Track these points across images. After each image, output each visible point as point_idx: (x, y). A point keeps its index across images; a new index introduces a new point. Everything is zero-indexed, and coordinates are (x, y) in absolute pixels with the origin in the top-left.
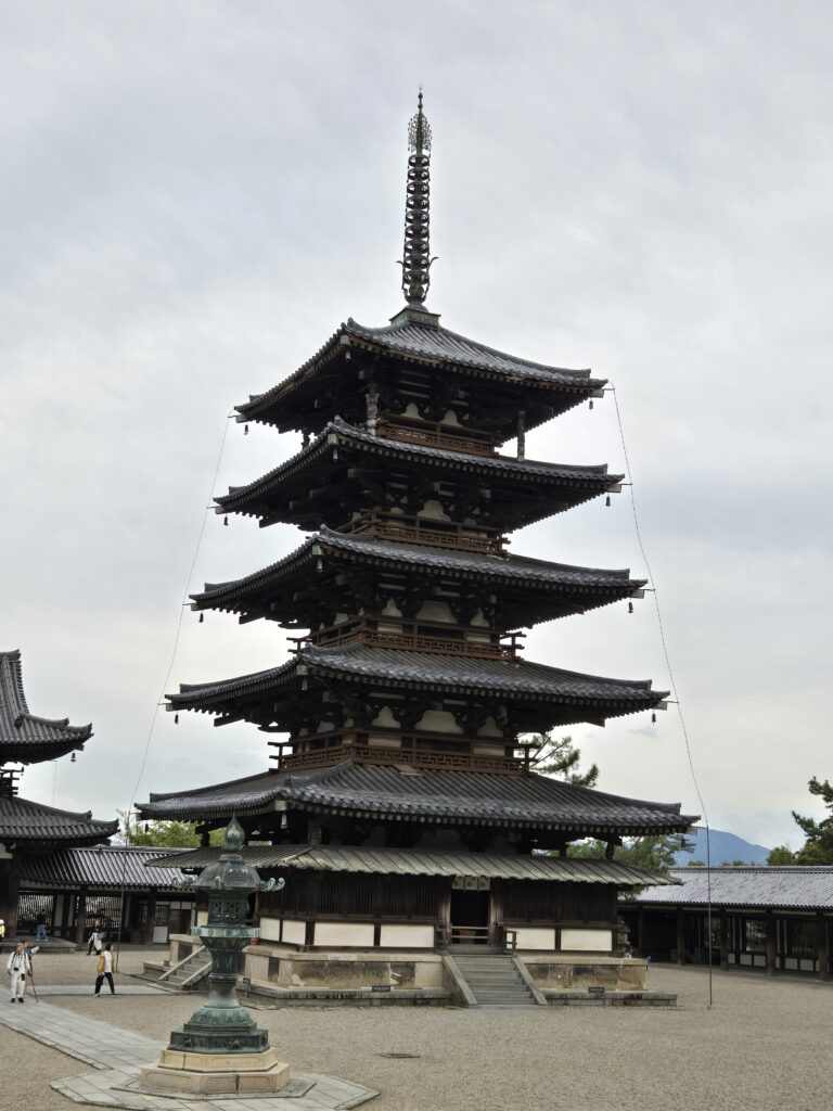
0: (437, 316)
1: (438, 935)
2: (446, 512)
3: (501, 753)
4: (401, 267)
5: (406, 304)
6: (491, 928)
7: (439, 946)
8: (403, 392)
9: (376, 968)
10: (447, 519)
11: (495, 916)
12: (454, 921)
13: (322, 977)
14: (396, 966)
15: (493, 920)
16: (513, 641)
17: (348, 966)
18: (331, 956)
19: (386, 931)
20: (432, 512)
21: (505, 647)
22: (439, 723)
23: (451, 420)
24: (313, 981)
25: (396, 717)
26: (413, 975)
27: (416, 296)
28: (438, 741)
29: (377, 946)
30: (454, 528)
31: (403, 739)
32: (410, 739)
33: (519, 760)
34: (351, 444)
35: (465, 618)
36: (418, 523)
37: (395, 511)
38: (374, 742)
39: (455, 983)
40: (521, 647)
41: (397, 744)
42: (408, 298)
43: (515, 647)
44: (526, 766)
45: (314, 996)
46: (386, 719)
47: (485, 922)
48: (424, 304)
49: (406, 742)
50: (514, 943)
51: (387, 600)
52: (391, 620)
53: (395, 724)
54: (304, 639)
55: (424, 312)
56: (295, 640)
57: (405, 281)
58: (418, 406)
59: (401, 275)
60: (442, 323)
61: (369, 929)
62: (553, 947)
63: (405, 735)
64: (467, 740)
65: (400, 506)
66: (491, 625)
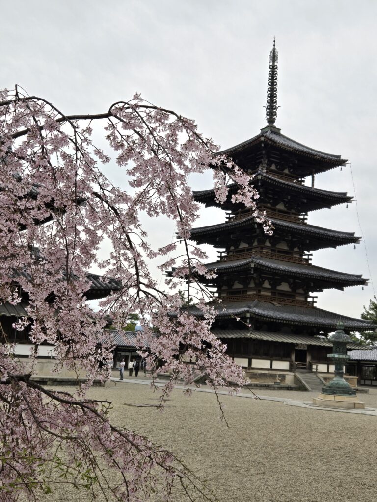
0: (280, 130)
1: (291, 365)
2: (285, 206)
3: (303, 299)
4: (265, 109)
5: (268, 124)
6: (307, 363)
7: (292, 368)
8: (272, 159)
9: (273, 376)
10: (285, 209)
11: (309, 359)
12: (296, 360)
13: (256, 379)
14: (280, 376)
15: (308, 360)
16: (308, 257)
17: (264, 375)
18: (260, 371)
19: (274, 363)
20: (281, 207)
21: (305, 259)
22: (284, 287)
23: (286, 171)
24: (254, 380)
25: (270, 284)
26: (285, 379)
27: (271, 120)
28: (283, 294)
29: (271, 369)
30: (289, 213)
31: (272, 293)
32: (275, 293)
33: (310, 302)
34: (265, 180)
35: (291, 248)
36: (277, 211)
37: (269, 205)
38: (263, 293)
39: (301, 382)
40: (311, 259)
41: (270, 294)
42: (268, 122)
43: (309, 259)
44: (313, 305)
45: (256, 386)
46: (266, 285)
47: (305, 361)
48: (275, 124)
49: (273, 293)
50: (317, 369)
51: (266, 239)
52: (267, 247)
53: (269, 287)
54: (224, 252)
55: (275, 127)
56: (219, 252)
57: (267, 115)
58: (276, 165)
59: (266, 112)
60: (282, 132)
61: (269, 362)
62: (326, 371)
63: (273, 291)
64: (292, 294)
65: (270, 203)
66: (300, 251)
